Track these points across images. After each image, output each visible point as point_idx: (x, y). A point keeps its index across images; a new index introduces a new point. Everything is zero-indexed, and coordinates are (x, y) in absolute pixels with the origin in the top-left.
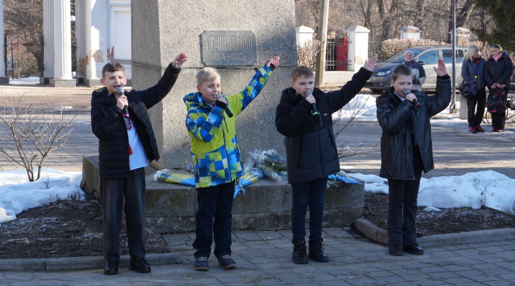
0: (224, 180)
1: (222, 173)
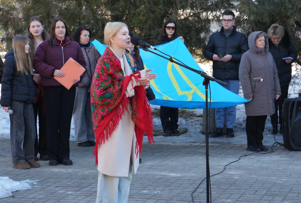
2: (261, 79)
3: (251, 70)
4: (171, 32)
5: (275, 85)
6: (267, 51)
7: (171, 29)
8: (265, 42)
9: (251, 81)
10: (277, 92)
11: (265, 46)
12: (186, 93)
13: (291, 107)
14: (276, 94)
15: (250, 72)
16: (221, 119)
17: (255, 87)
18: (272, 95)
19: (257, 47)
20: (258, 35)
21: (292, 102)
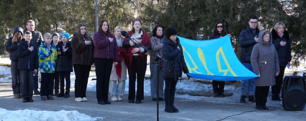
0: (47, 71)
1: (47, 69)
2: (265, 62)
3: (259, 56)
4: (220, 29)
5: (276, 66)
6: (271, 44)
7: (220, 27)
8: (270, 37)
9: (258, 63)
10: (277, 71)
11: (270, 40)
12: (224, 71)
13: (286, 82)
14: (276, 72)
15: (258, 58)
16: (245, 90)
17: (261, 67)
18: (273, 73)
19: (264, 41)
20: (264, 33)
21: (287, 78)
